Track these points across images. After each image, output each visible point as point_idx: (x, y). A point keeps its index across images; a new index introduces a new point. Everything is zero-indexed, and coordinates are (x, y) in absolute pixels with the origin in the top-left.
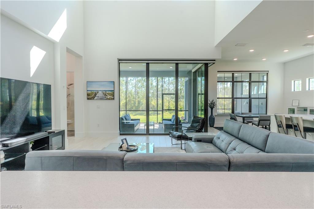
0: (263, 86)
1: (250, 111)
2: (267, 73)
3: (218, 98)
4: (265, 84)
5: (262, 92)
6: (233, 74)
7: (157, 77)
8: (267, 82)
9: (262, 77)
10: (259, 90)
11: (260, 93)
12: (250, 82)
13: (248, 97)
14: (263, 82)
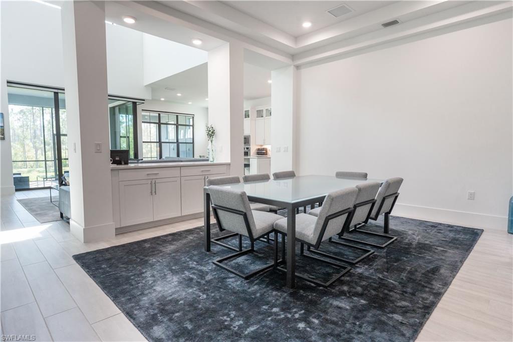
0: (189, 130)
1: (178, 155)
2: (193, 117)
3: (143, 142)
4: (191, 127)
5: (189, 137)
6: (159, 114)
7: (43, 107)
8: (193, 126)
9: (188, 120)
10: (185, 135)
11: (186, 137)
12: (177, 125)
13: (176, 141)
14: (189, 126)
